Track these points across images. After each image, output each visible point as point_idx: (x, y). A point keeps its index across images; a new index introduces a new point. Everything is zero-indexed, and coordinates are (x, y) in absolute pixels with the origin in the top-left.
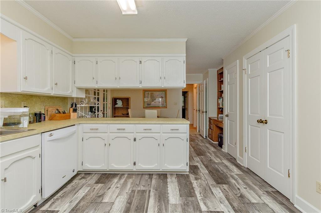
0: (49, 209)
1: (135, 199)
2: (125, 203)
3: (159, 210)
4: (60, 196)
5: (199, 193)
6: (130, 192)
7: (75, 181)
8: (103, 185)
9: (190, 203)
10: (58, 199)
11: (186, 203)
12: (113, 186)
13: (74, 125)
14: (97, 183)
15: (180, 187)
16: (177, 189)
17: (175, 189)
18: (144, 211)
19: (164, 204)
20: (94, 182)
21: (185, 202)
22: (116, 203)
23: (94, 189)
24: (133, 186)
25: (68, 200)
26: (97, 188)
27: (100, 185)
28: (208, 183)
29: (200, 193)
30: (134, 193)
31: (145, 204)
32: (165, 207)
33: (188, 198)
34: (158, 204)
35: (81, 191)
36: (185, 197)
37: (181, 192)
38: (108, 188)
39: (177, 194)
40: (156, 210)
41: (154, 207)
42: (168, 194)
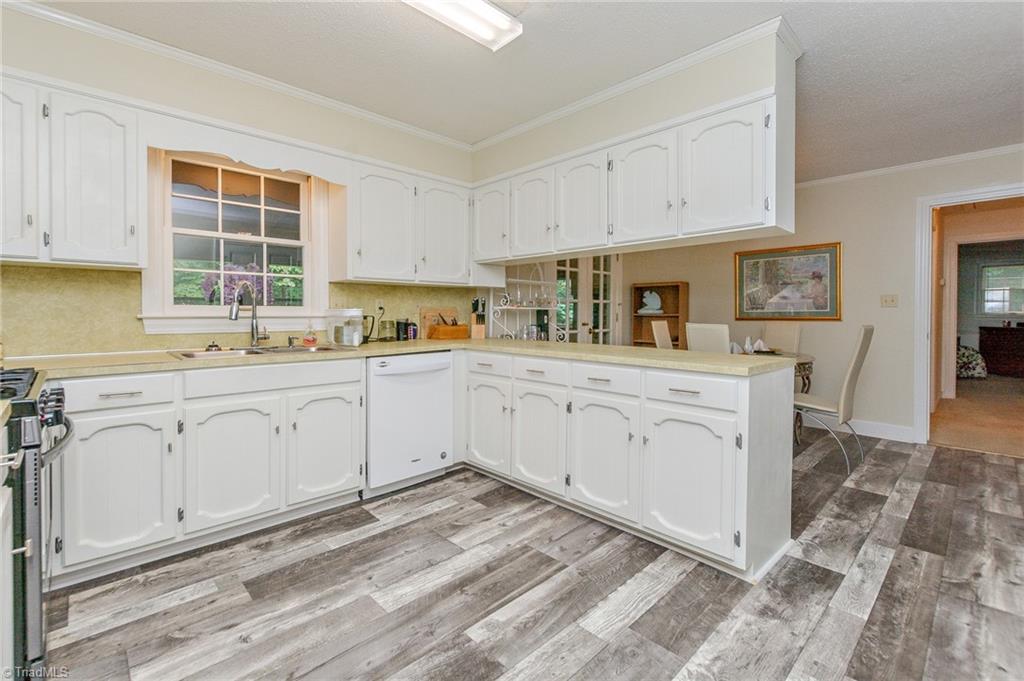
0: (371, 512)
1: (511, 567)
2: (482, 563)
3: (532, 619)
4: (403, 498)
5: (716, 655)
6: (518, 546)
7: (448, 481)
8: (485, 507)
9: (642, 659)
10: (397, 500)
11: (628, 650)
12: (498, 519)
13: (449, 351)
14: (477, 499)
15: (662, 603)
16: (650, 601)
17: (642, 600)
18: (497, 600)
19: (562, 616)
20: (475, 496)
21: (626, 647)
22: (467, 555)
23: (462, 508)
24: (538, 539)
25: (406, 508)
26: (468, 508)
27: (479, 506)
28: (802, 649)
29: (717, 658)
30: (523, 553)
31: (517, 588)
32: (557, 623)
33: (653, 644)
34: (546, 608)
35: (438, 502)
36: (648, 637)
37: (649, 617)
38: (485, 518)
39: (631, 615)
40: (527, 615)
41: (531, 607)
42: (604, 599)
